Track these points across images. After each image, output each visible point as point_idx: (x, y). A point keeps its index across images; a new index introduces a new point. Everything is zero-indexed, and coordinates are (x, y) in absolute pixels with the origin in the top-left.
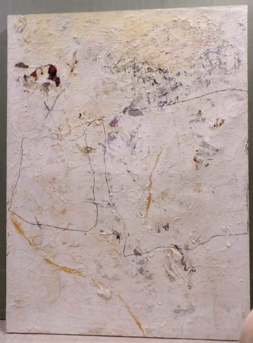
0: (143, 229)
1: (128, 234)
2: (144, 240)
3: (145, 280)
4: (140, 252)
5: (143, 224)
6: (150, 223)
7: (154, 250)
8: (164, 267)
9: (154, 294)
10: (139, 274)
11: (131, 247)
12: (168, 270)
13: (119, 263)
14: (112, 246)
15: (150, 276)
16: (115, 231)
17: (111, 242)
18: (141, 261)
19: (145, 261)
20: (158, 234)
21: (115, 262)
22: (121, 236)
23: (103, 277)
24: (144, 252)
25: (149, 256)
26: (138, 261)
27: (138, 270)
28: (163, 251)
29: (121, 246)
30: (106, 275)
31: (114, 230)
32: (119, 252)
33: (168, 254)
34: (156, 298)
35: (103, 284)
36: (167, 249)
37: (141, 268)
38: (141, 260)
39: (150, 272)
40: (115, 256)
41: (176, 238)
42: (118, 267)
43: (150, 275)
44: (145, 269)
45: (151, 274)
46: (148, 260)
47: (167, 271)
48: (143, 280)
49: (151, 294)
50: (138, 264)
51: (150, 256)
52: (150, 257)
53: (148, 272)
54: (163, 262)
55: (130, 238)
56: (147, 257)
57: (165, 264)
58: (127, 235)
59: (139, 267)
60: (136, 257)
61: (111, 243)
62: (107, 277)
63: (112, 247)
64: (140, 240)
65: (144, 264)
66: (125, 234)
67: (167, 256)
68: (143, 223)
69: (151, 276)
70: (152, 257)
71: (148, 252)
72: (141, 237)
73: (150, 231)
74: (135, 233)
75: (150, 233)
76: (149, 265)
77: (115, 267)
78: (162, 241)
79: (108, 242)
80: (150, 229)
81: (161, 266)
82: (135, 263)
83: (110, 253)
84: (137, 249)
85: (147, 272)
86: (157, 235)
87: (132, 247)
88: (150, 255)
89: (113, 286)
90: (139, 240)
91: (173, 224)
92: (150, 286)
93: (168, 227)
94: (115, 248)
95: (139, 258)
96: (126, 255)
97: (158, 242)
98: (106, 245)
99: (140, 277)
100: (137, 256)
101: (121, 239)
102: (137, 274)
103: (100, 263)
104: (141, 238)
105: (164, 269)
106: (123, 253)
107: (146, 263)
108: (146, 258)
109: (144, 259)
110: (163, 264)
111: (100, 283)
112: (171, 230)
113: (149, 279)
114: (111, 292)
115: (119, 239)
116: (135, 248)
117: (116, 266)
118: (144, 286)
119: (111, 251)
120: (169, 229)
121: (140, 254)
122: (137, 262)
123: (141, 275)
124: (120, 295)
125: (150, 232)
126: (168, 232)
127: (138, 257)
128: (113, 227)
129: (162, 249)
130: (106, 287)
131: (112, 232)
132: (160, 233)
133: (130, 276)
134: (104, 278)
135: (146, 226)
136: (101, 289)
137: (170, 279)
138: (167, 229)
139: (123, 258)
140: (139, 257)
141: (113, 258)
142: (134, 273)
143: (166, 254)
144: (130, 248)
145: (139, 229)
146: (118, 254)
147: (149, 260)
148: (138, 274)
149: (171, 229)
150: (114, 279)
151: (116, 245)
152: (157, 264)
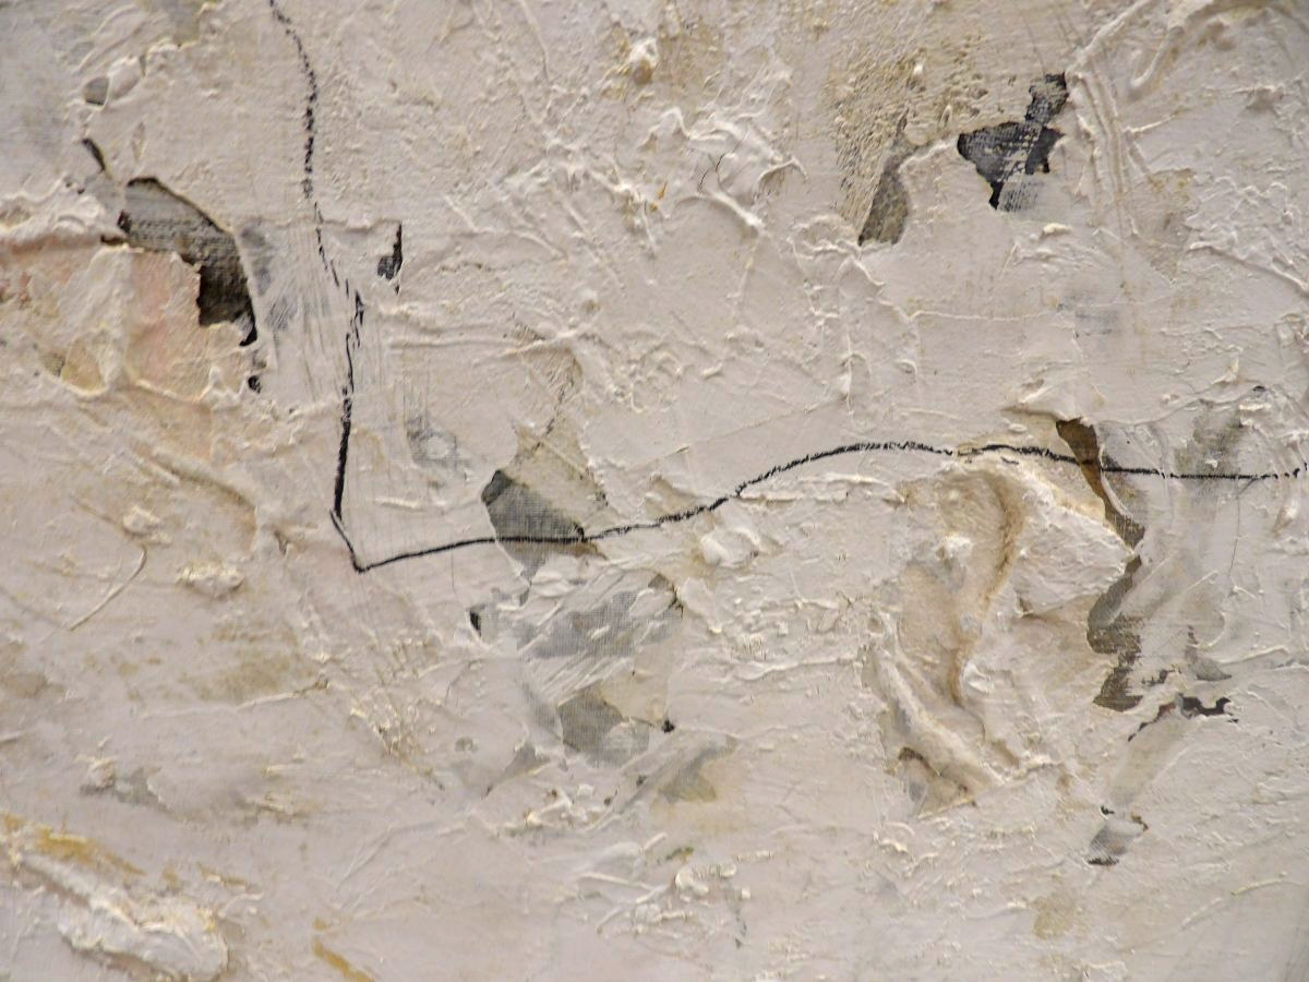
0: (635, 171)
1: (387, 250)
2: (636, 351)
3: (630, 803)
4: (574, 506)
5: (642, 76)
6: (759, 54)
7: (775, 488)
8: (872, 673)
9: (718, 921)
10: (559, 751)
11: (438, 448)
12: (912, 704)
13: (286, 651)
14: (142, 436)
15: (696, 764)
16: (151, 181)
17: (109, 364)
18: (580, 622)
19: (634, 612)
20: (874, 261)
21: (223, 634)
22: (262, 273)
23: (90, 790)
24: (629, 505)
25: (698, 557)
26: (543, 617)
27: (542, 717)
28: (893, 493)
29: (286, 432)
30: (138, 777)
31: (124, 166)
32: (270, 508)
33: (952, 527)
34: (739, 944)
35: (117, 861)
36: (959, 466)
37: (584, 692)
38: (583, 609)
39: (695, 733)
40: (217, 559)
41: (1110, 324)
42: (272, 684)
43: (690, 758)
44: (632, 704)
45: (709, 753)
46: (676, 603)
47: (900, 717)
48: (597, 808)
49: (687, 919)
50: (543, 653)
51: (717, 564)
52: (710, 569)
53: (669, 727)
54: (875, 624)
55: (420, 311)
56: (666, 571)
57: (888, 644)
58: (361, 263)
59: (560, 682)
60: (518, 568)
61: (123, 385)
62: (142, 798)
63: (143, 449)
64: (585, 351)
65: (624, 648)
66: (333, 242)
67: (932, 556)
68: (638, 51)
69: (707, 764)
70: (741, 569)
71: (681, 507)
72: (591, 294)
73: (745, 200)
74: (494, 229)
75: (753, 231)
76: (697, 653)
77: (235, 691)
78: (909, 358)
79: (58, 362)
80: (752, 180)
81: (841, 663)
82: (500, 647)
83: (128, 521)
84: (522, 474)
85: (658, 738)
86: (853, 272)
87: (455, 441)
88: (712, 544)
89: (237, 874)
90: (565, 350)
91: (1135, 95)
92: (682, 852)
93: (1039, 160)
94: (193, 462)
95: (564, 588)
96: (373, 547)
97: (845, 382)
98: (47, 419)
99: (572, 781)
100: (537, 564)
101: (280, 321)
102: (526, 759)
103: (17, 647)
104: (590, 307)
105: (867, 699)
106: (324, 529)
107: (656, 637)
108: (658, 581)
109: (626, 599)
110: (869, 650)
111: (76, 854)
112: (1081, 199)
113: (672, 793)
114: (227, 927)
115: (238, 330)
116: (504, 463)
117: (256, 678)
118: (619, 864)
119: (147, 504)
120: (1050, 187)
121: (575, 541)
122: (527, 633)
123: (579, 760)
124: (336, 946)
125: (752, 219)
126: (1020, 232)
127: (542, 574)
128: (95, 122)
129: (881, 475)
130: (154, 879)
131: (92, 214)
132: (895, 241)
133: (451, 780)
134: (109, 802)
135: (693, 118)
136: (95, 903)
137: (915, 792)
138: (1016, 180)
139: (341, 589)
140: (558, 570)
141: (189, 585)
142: (495, 745)
143: (922, 535)
144: (421, 458)
145: (573, 168)
146: (262, 541)
147: (692, 605)
148: (539, 750)
149: (1084, 185)
150: (239, 814)
151: (203, 409)
152: (790, 644)
